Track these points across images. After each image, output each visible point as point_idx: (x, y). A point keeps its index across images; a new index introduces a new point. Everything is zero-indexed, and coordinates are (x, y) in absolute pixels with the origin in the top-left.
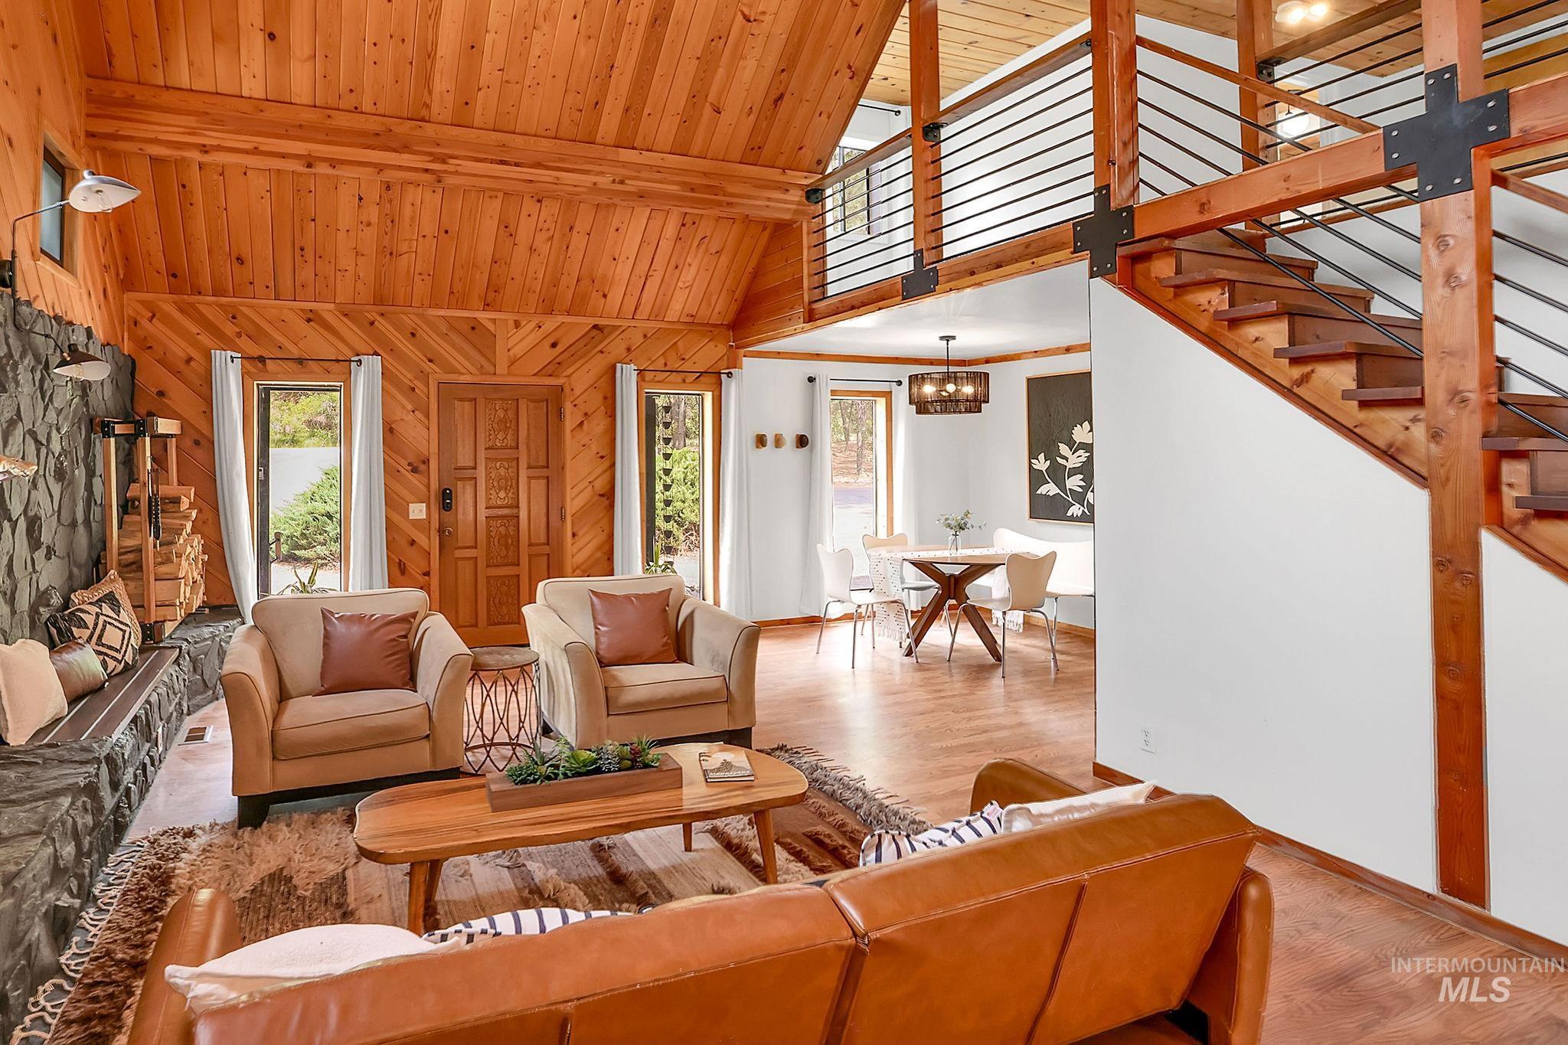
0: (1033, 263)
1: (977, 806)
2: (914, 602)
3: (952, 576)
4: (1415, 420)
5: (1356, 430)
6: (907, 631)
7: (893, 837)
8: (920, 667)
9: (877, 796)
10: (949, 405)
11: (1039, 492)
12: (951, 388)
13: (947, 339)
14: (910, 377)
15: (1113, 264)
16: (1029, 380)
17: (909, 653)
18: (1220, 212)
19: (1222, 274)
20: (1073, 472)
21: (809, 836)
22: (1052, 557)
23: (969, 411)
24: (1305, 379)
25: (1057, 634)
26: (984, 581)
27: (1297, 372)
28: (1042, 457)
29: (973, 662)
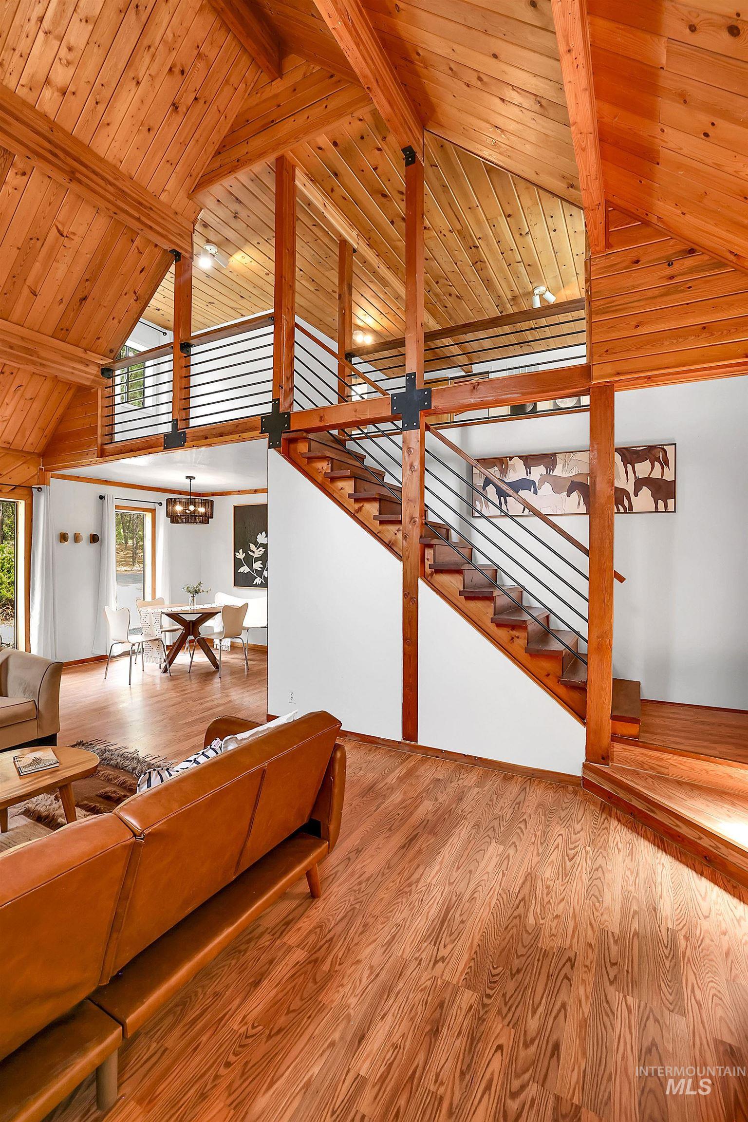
0: (240, 436)
1: (208, 743)
2: (169, 639)
3: (191, 621)
4: (398, 530)
5: (378, 535)
6: (164, 657)
7: (158, 772)
8: (172, 678)
9: (146, 760)
10: (191, 518)
11: (239, 571)
12: (192, 508)
13: (191, 478)
14: (167, 499)
15: (280, 442)
16: (235, 507)
17: (165, 671)
18: (328, 423)
19: (328, 454)
20: (257, 560)
21: (100, 796)
22: (246, 605)
23: (202, 522)
24: (360, 509)
25: (248, 651)
26: (209, 623)
27: (357, 506)
28: (241, 551)
29: (203, 671)
